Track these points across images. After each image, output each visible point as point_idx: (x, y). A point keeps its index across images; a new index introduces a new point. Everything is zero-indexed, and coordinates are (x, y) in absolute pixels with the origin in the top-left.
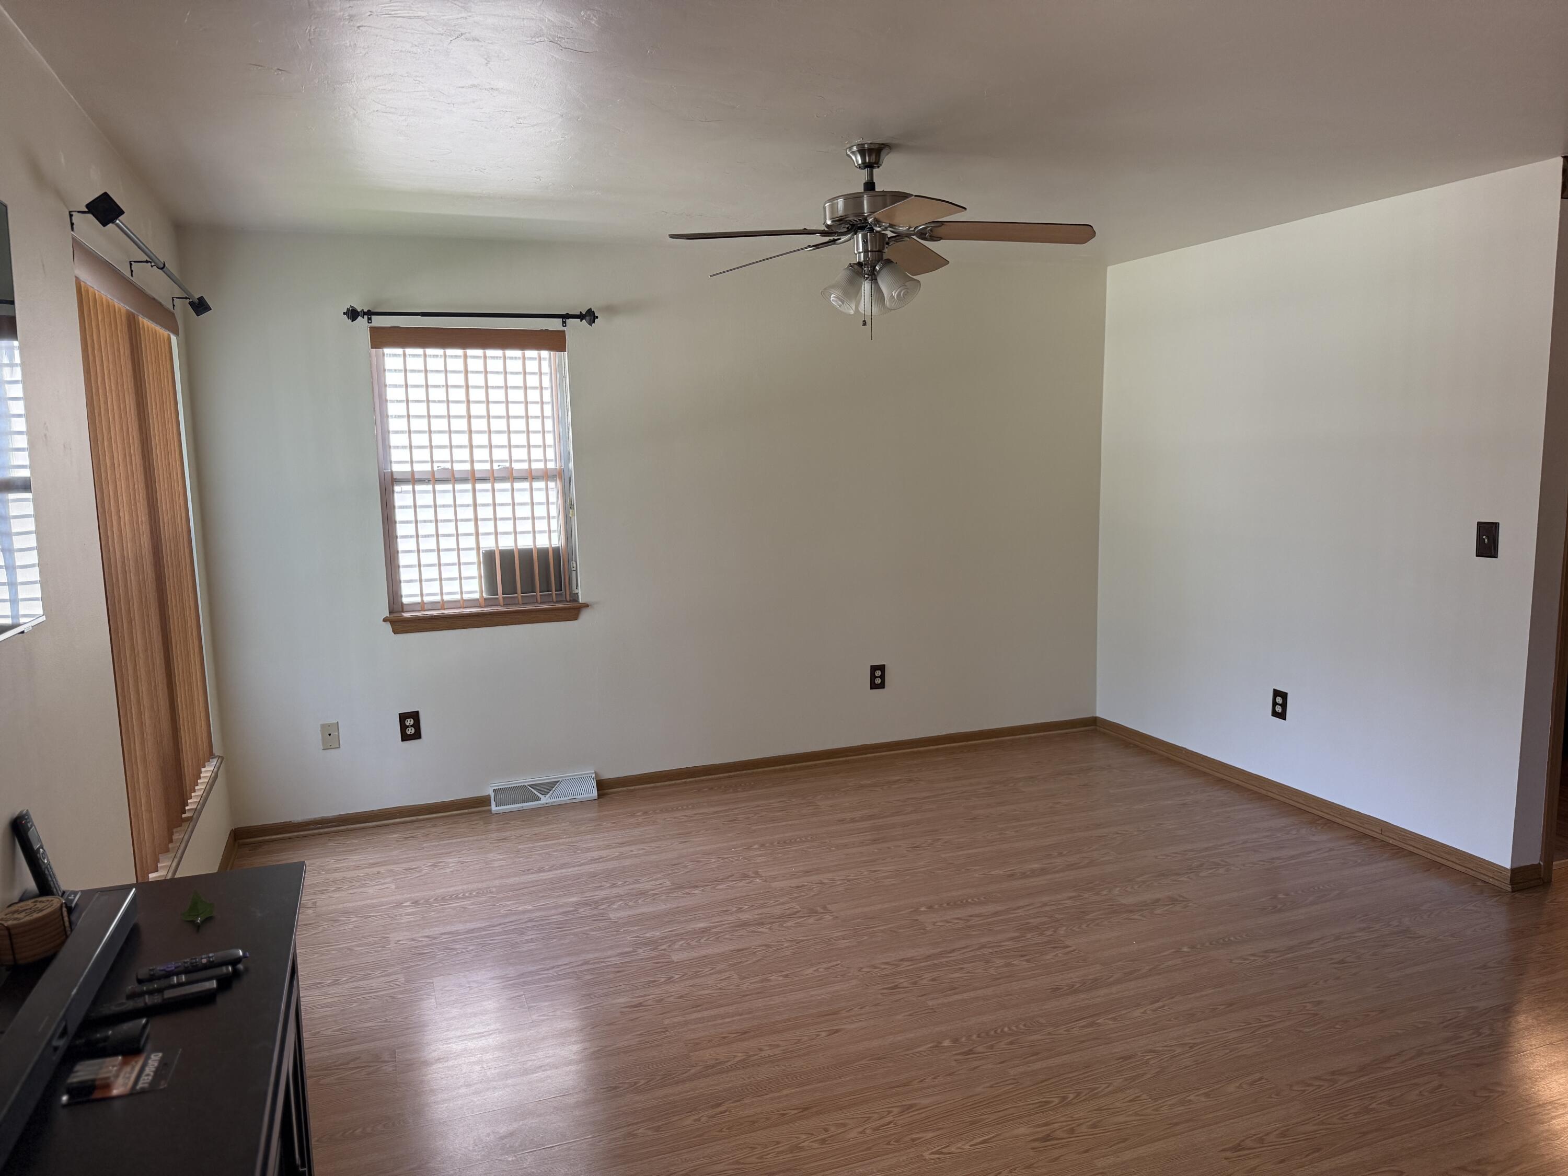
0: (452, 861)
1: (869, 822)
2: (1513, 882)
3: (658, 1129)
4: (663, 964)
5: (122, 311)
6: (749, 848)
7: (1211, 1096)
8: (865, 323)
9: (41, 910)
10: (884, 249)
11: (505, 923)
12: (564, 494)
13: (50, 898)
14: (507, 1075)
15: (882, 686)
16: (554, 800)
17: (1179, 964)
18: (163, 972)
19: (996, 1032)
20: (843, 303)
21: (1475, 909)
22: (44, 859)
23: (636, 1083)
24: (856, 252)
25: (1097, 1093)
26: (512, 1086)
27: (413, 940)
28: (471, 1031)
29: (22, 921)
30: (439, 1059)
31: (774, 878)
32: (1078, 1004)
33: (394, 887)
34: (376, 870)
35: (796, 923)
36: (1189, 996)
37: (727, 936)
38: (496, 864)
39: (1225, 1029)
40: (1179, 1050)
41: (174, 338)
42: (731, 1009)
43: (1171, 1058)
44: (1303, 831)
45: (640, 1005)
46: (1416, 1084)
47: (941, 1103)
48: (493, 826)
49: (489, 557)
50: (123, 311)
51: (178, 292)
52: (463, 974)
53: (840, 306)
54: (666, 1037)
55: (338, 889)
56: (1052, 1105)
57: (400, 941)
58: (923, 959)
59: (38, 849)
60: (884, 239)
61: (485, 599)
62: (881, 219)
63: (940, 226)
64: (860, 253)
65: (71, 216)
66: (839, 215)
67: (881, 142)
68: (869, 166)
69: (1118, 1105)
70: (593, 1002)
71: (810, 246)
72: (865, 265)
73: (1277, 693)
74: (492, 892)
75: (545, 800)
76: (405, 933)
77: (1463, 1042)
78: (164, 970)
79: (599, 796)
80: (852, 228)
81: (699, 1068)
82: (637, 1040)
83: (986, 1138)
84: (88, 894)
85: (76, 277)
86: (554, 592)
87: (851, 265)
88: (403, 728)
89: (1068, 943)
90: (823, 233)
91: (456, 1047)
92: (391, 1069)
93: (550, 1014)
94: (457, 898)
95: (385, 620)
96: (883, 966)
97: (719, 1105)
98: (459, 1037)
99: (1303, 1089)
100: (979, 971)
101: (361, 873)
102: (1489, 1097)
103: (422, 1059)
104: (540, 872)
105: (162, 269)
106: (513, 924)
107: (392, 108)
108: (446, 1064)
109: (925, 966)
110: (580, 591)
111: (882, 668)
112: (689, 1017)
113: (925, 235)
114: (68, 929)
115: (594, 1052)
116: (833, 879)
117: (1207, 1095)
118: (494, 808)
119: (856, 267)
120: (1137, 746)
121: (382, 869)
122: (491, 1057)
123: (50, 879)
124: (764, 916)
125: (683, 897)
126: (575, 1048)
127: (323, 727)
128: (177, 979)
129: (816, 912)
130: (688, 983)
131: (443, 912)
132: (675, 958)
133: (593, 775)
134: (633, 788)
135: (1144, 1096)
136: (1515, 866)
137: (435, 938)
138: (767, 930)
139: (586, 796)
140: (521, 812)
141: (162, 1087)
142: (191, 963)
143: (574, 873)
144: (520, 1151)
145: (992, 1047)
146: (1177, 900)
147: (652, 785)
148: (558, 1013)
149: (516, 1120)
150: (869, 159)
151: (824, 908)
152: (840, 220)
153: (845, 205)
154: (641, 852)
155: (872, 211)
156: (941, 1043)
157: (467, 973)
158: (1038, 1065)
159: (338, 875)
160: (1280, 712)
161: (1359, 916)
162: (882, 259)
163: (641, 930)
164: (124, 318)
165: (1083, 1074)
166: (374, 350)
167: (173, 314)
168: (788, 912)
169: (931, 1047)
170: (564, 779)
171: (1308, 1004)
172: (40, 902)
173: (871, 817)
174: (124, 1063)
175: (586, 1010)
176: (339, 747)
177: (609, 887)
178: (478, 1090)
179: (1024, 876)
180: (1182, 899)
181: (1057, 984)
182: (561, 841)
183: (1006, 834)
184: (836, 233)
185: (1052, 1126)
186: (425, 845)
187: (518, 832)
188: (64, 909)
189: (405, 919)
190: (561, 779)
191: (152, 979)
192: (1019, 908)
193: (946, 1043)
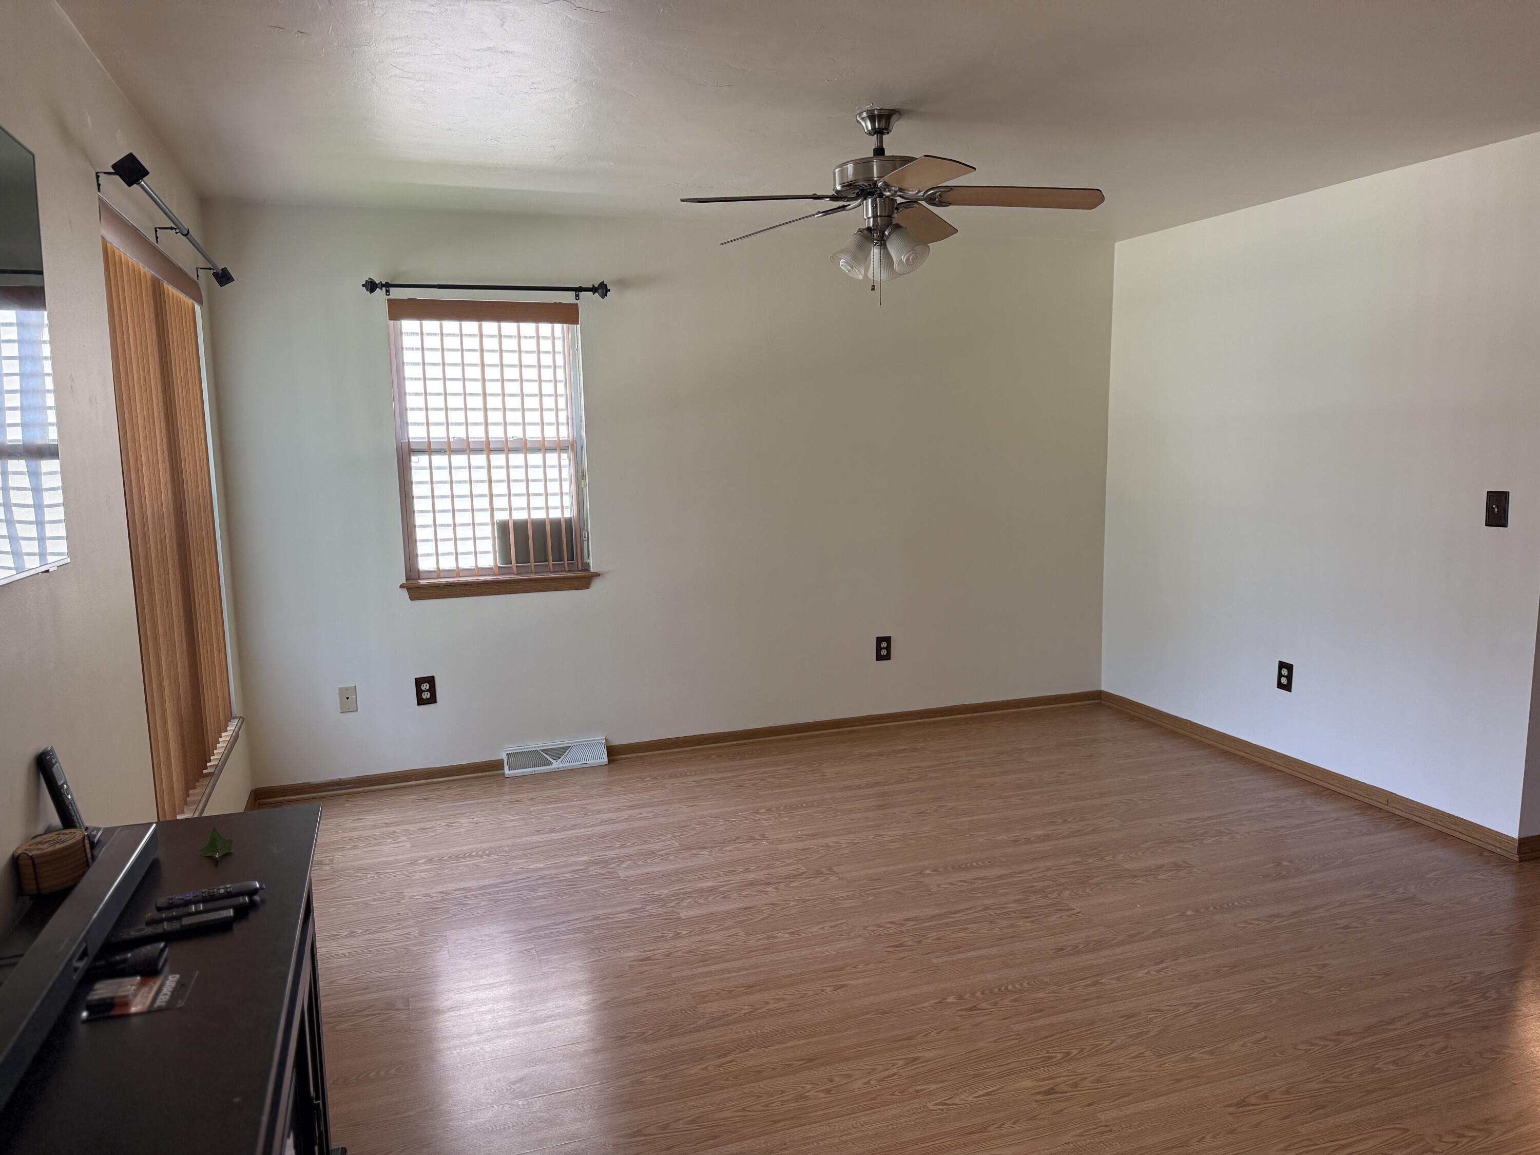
0: (465, 822)
1: (874, 789)
2: (1520, 852)
3: (665, 1077)
4: (671, 921)
5: (147, 276)
6: (756, 812)
7: (1215, 1054)
8: (873, 288)
9: (64, 842)
10: (893, 213)
11: (516, 881)
12: (576, 463)
13: (73, 830)
14: (517, 1024)
15: (888, 657)
16: (565, 765)
17: (1183, 927)
18: (182, 901)
19: (1000, 989)
20: (852, 268)
21: (1482, 877)
22: (68, 794)
23: (643, 1033)
24: (865, 217)
25: (1101, 1049)
26: (522, 1034)
27: (427, 895)
28: (483, 982)
29: (45, 851)
30: (451, 1008)
31: (781, 841)
32: (1081, 964)
33: (409, 845)
34: (393, 829)
35: (802, 883)
36: (1193, 958)
37: (735, 895)
38: (509, 825)
39: (1229, 990)
40: (1182, 1010)
41: (198, 308)
42: (738, 964)
43: (1174, 1017)
44: (1308, 802)
45: (648, 959)
46: (1421, 1045)
47: (944, 1057)
48: (506, 789)
49: (503, 528)
50: (149, 275)
51: (202, 263)
52: (476, 928)
53: (849, 271)
54: (675, 989)
55: (355, 847)
56: (1054, 1060)
57: (415, 896)
58: (928, 919)
59: (62, 785)
60: (893, 204)
61: (499, 568)
62: (890, 182)
63: (949, 191)
64: (869, 218)
65: (98, 177)
66: (849, 180)
67: (891, 108)
68: (879, 132)
69: (1121, 1060)
70: (601, 956)
71: (819, 212)
72: (875, 230)
73: (1282, 665)
74: (504, 851)
75: (556, 765)
76: (421, 889)
77: (1469, 1005)
78: (182, 899)
79: (610, 761)
80: (861, 194)
81: (705, 1020)
82: (646, 992)
83: (989, 1090)
84: (110, 831)
85: (102, 236)
86: (566, 562)
87: (860, 230)
88: (419, 692)
89: (1072, 906)
90: (833, 198)
91: (469, 997)
92: (405, 1016)
93: (561, 966)
94: (470, 856)
95: (402, 587)
96: (889, 926)
97: (725, 1055)
98: (471, 987)
99: (1308, 1048)
100: (984, 931)
101: (377, 832)
102: (1496, 1058)
103: (435, 1008)
104: (551, 832)
105: (186, 235)
106: (524, 881)
107: (409, 72)
108: (458, 1013)
109: (930, 926)
110: (591, 561)
111: (888, 640)
112: (696, 971)
113: (935, 199)
114: (90, 861)
115: (602, 1004)
116: (837, 843)
117: (1211, 1053)
118: (507, 771)
119: (865, 232)
120: (1141, 719)
121: (398, 829)
122: (502, 1006)
123: (73, 814)
124: (770, 876)
125: (690, 858)
126: (584, 999)
127: (341, 690)
128: (195, 908)
129: (822, 873)
130: (697, 938)
131: (457, 869)
132: (683, 914)
133: (604, 741)
134: (642, 754)
135: (1147, 1053)
136: (1523, 836)
137: (448, 894)
138: (773, 890)
139: (597, 761)
140: (534, 776)
141: (179, 1006)
142: (209, 893)
143: (585, 834)
144: (530, 1095)
145: (995, 1004)
146: (1180, 866)
147: (661, 752)
148: (568, 966)
149: (526, 1067)
150: (879, 125)
151: (830, 869)
152: (850, 185)
153: (855, 170)
154: (650, 814)
155: (882, 175)
156: (945, 999)
157: (479, 927)
158: (1041, 1022)
159: (354, 834)
160: (1285, 685)
161: (1364, 883)
162: (891, 224)
163: (650, 887)
164: (149, 283)
165: (1086, 1031)
166: (392, 322)
167: (197, 284)
168: (794, 873)
169: (935, 1003)
170: (575, 744)
171: (1312, 967)
172: (64, 834)
173: (876, 784)
174: (142, 984)
175: (596, 963)
176: (357, 711)
177: (619, 848)
178: (489, 1038)
179: (1028, 841)
180: (1186, 865)
181: (1060, 944)
182: (572, 803)
183: (1010, 801)
184: (845, 197)
185: (1055, 1080)
186: (440, 806)
187: (531, 795)
188: (87, 841)
189: (419, 876)
190: (572, 745)
191: (170, 907)
192: (1023, 872)
193: (951, 999)
